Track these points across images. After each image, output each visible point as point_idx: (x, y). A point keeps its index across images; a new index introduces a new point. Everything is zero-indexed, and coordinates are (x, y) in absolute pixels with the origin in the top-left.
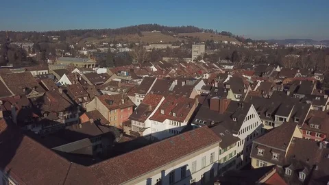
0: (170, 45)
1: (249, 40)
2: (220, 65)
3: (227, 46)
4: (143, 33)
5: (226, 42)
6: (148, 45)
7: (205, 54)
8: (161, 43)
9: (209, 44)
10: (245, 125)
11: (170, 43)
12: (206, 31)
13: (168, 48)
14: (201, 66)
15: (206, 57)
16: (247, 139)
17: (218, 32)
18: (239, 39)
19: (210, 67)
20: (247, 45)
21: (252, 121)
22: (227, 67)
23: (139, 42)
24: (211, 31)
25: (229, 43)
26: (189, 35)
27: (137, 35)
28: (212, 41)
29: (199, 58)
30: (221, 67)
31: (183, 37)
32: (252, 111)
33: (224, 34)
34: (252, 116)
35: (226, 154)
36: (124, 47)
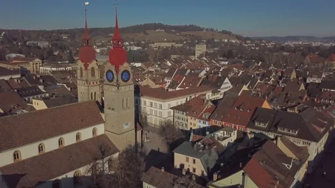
0: (174, 43)
1: (248, 39)
2: (218, 61)
3: (226, 44)
4: (148, 31)
5: (226, 41)
6: (153, 43)
7: (207, 52)
8: (166, 42)
9: (210, 43)
10: (223, 86)
11: (173, 41)
12: (207, 30)
13: (172, 46)
14: (203, 62)
15: (207, 54)
16: (225, 93)
17: (219, 30)
18: (238, 37)
19: (210, 63)
20: (246, 43)
21: (227, 85)
22: (223, 63)
23: (144, 41)
24: (212, 30)
25: (228, 41)
26: (191, 34)
27: (142, 34)
28: (213, 39)
29: (201, 56)
30: (218, 63)
31: (186, 35)
32: (227, 80)
33: (225, 32)
34: (227, 83)
35: (214, 97)
36: (131, 45)
